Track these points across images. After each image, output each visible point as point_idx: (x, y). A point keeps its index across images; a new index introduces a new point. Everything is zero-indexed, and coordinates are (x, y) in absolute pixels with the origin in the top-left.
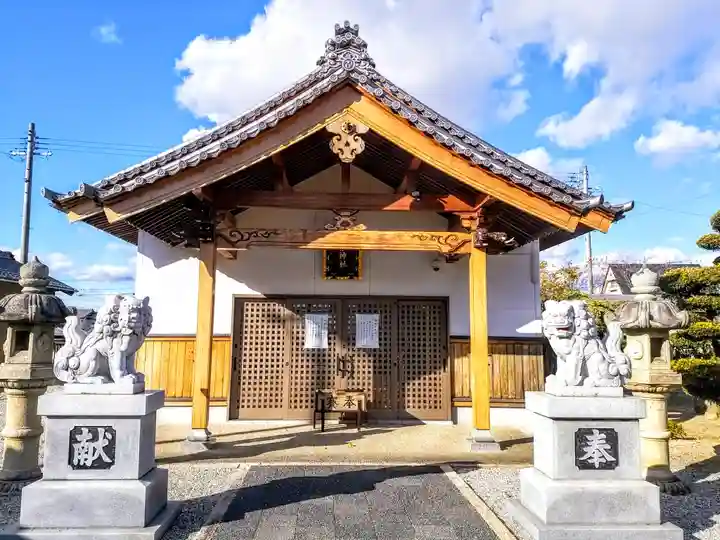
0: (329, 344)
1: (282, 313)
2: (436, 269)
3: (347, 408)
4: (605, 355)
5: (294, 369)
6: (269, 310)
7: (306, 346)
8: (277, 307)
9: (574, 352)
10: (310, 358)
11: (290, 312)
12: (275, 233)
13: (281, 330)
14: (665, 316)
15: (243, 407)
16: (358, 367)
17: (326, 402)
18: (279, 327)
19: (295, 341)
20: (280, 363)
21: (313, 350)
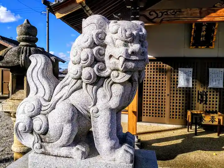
0: (193, 85)
1: (164, 67)
3: (211, 123)
5: (172, 98)
6: (157, 66)
7: (179, 86)
8: (162, 64)
10: (181, 92)
11: (169, 67)
12: (180, 12)
13: (164, 76)
15: (144, 115)
16: (210, 98)
17: (198, 119)
18: (163, 75)
19: (172, 83)
20: (163, 94)
21: (183, 88)
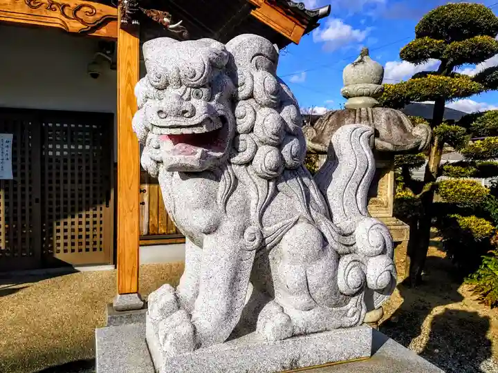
2: (95, 76)
4: (325, 227)
9: (229, 225)
14: (396, 131)
